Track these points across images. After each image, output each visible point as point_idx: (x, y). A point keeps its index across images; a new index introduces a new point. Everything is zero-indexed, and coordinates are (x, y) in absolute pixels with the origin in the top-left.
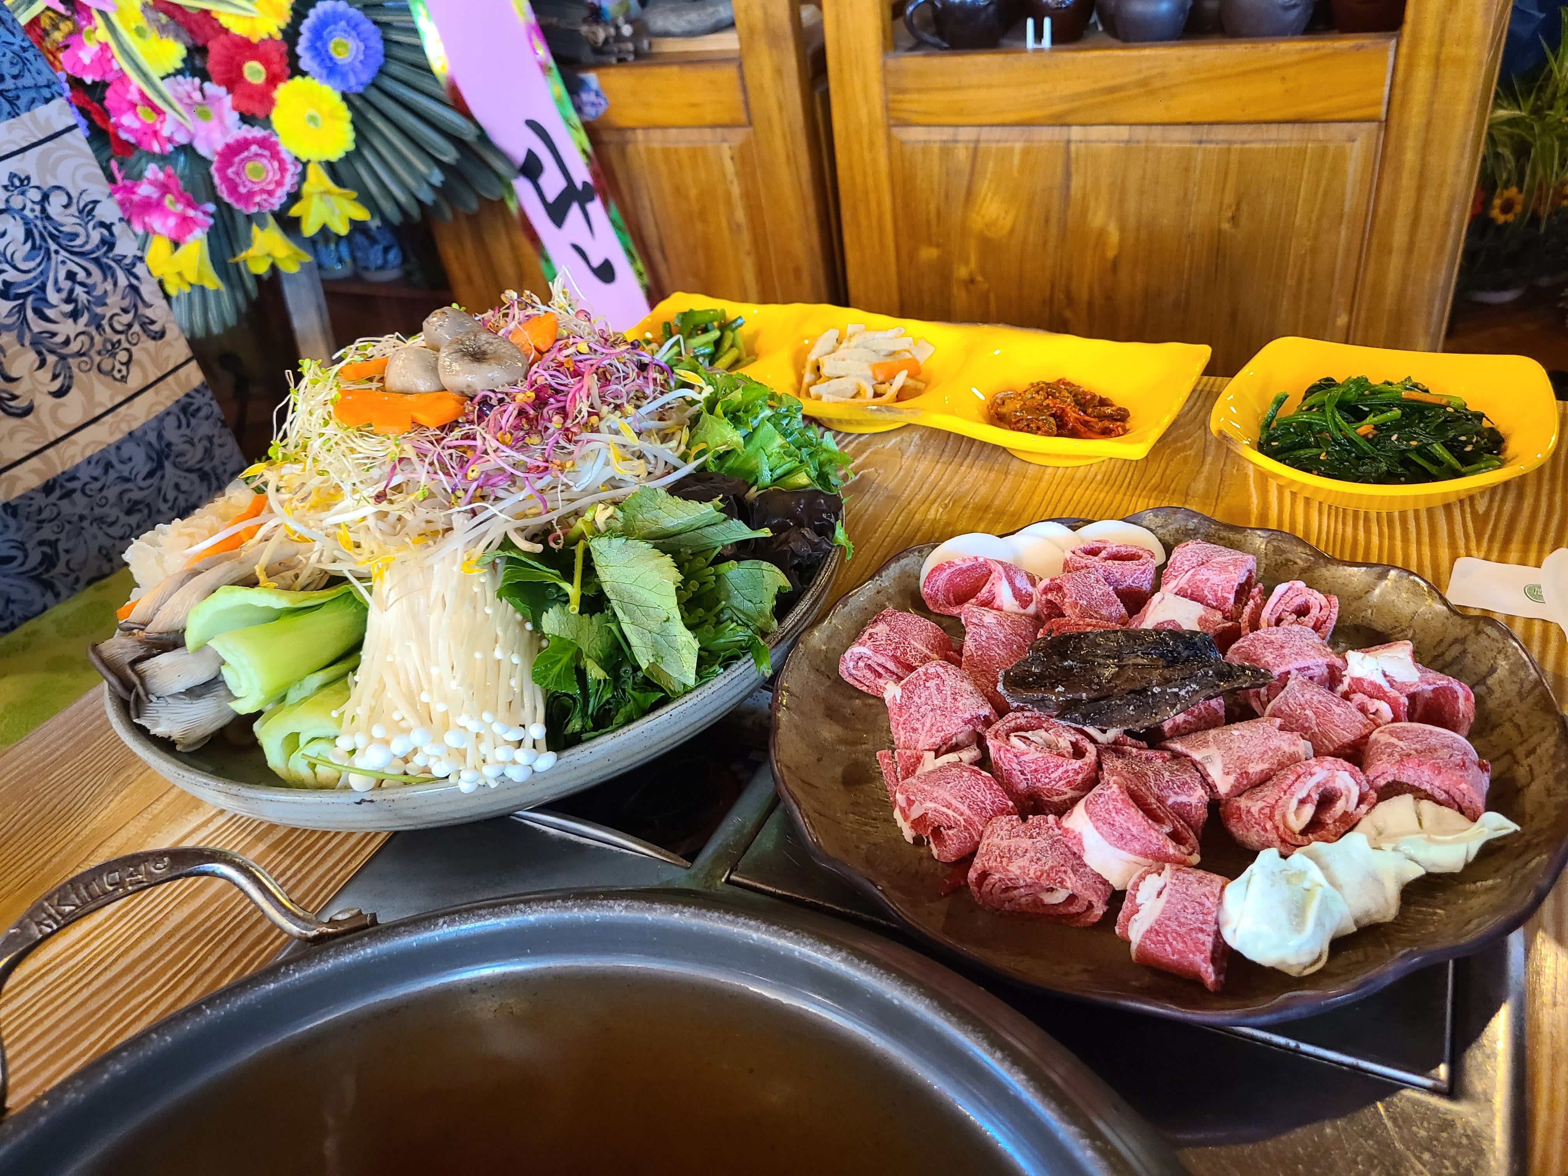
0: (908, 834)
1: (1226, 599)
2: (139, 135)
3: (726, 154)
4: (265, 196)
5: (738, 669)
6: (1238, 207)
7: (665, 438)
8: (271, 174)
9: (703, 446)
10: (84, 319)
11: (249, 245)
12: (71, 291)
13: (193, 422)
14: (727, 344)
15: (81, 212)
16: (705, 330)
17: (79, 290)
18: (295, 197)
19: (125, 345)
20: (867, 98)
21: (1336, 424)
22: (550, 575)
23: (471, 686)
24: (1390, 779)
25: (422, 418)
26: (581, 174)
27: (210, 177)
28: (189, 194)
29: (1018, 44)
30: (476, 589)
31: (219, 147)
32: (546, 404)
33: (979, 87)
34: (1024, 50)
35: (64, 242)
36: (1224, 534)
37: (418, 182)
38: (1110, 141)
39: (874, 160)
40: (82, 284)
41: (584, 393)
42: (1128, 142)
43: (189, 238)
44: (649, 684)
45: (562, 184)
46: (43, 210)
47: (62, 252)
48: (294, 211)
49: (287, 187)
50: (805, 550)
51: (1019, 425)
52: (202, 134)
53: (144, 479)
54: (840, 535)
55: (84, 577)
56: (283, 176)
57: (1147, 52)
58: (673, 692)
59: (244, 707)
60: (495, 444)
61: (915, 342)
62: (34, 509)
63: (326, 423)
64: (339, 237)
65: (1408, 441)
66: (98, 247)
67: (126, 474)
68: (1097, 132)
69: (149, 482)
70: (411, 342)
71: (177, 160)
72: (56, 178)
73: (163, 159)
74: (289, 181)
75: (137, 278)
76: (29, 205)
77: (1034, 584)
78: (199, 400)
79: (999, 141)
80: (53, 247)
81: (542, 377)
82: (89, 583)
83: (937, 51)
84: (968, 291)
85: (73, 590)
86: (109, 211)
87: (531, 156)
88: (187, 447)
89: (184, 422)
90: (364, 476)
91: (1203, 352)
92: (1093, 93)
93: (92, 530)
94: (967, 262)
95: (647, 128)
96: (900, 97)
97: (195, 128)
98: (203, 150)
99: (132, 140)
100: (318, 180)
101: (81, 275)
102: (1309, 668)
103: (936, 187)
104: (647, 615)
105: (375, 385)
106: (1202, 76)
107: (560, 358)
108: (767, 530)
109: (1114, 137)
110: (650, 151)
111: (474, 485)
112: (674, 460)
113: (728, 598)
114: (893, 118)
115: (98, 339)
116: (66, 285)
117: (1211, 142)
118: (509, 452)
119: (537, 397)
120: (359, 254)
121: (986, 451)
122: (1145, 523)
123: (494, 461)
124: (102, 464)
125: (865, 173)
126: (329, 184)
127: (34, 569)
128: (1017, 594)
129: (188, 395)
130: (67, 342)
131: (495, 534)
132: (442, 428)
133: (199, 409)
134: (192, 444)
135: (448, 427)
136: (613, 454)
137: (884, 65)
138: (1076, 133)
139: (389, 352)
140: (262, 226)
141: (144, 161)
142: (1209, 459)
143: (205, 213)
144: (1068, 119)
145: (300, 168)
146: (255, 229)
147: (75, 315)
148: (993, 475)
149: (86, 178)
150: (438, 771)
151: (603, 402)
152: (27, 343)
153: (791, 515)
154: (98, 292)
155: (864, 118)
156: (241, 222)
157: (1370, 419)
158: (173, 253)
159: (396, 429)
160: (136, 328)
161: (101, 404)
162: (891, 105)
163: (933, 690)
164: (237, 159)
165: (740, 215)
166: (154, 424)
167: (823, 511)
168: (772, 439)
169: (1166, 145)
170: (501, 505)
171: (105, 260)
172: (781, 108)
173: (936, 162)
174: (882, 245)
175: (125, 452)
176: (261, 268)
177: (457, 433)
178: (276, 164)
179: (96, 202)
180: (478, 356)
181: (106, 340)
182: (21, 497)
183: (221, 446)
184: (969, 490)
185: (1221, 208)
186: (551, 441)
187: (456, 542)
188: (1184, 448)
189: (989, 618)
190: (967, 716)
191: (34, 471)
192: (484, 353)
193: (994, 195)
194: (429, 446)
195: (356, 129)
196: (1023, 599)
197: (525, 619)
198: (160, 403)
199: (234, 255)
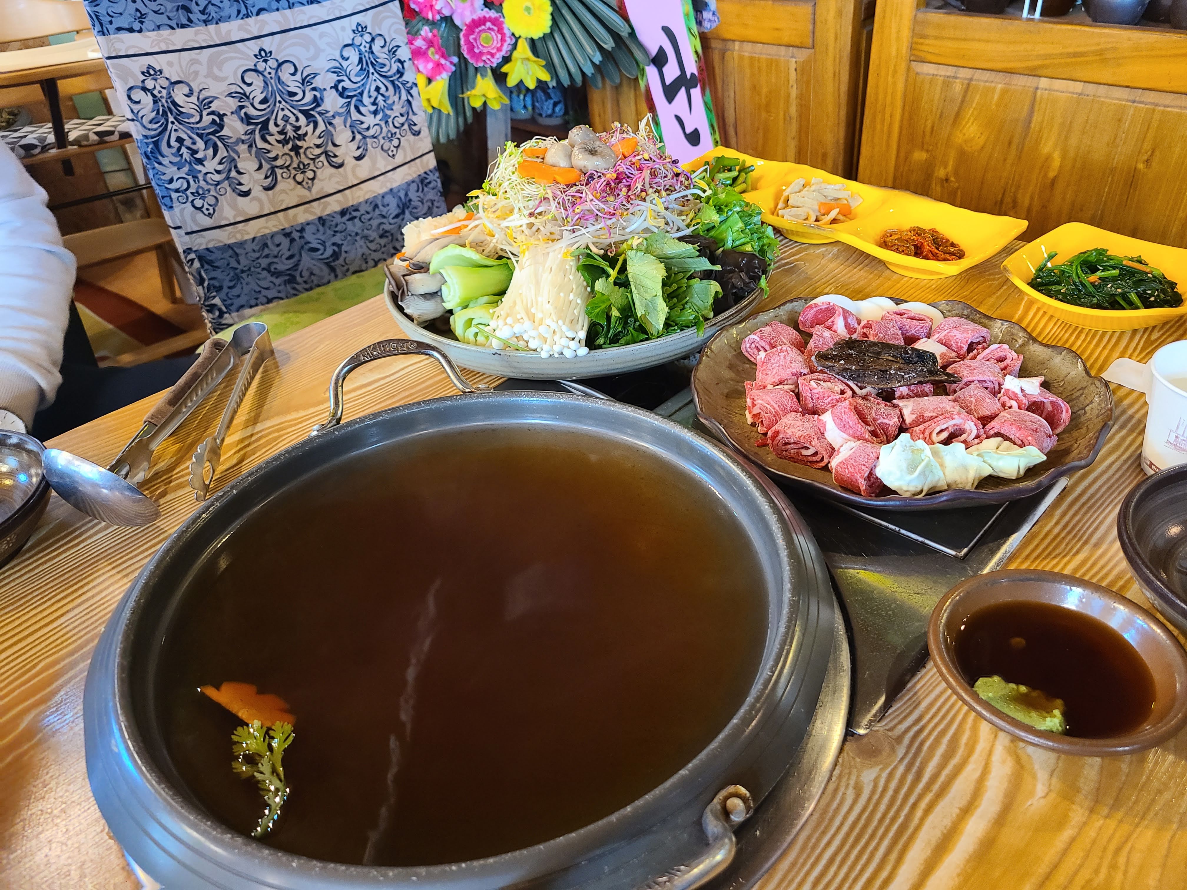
0: (750, 420)
1: (962, 347)
2: (421, 7)
3: (793, 66)
4: (489, 57)
5: (688, 332)
6: (1153, 152)
7: (680, 214)
8: (495, 42)
9: (698, 221)
10: (380, 116)
11: (473, 88)
12: (376, 98)
13: (426, 189)
14: (740, 180)
15: (389, 52)
16: (730, 170)
17: (380, 98)
18: (507, 60)
19: (398, 136)
20: (898, 38)
21: (1077, 273)
22: (604, 265)
23: (556, 308)
24: (996, 431)
25: (559, 179)
26: (691, 68)
27: (459, 39)
28: (443, 49)
29: (1018, 13)
30: (567, 267)
31: (468, 20)
32: (621, 182)
33: (979, 40)
34: (1020, 18)
35: (378, 68)
36: (983, 320)
37: (585, 60)
38: (1067, 92)
39: (894, 84)
40: (383, 95)
41: (641, 179)
42: (1080, 94)
43: (438, 78)
44: (642, 329)
45: (678, 73)
46: (370, 48)
47: (376, 74)
48: (505, 69)
49: (503, 53)
50: (739, 284)
51: (894, 248)
52: (459, 11)
53: (393, 218)
54: (763, 283)
55: (352, 269)
56: (502, 45)
57: (1106, 31)
58: (652, 335)
59: (448, 306)
60: (591, 197)
61: (852, 196)
62: (333, 223)
63: (513, 173)
64: (528, 89)
65: (1116, 288)
66: (395, 74)
67: (384, 213)
68: (1058, 84)
69: (395, 220)
70: (562, 142)
71: (440, 25)
72: (380, 29)
73: (433, 24)
74: (506, 48)
75: (412, 96)
76: (364, 43)
77: (859, 324)
78: (431, 177)
79: (986, 81)
80: (372, 70)
81: (622, 168)
82: (355, 272)
83: (955, 10)
84: (943, 187)
85: (345, 275)
86: (404, 53)
87: (661, 51)
88: (420, 204)
89: (421, 189)
90: (526, 204)
91: (1024, 224)
92: (1061, 55)
93: (360, 242)
94: (945, 168)
95: (742, 41)
96: (921, 41)
97: (456, 6)
98: (458, 22)
99: (417, 10)
100: (523, 50)
101: (383, 90)
102: (985, 381)
103: (934, 109)
104: (646, 292)
105: (539, 160)
106: (1144, 53)
107: (634, 160)
108: (719, 266)
109: (1071, 90)
110: (741, 58)
111: (577, 217)
112: (682, 225)
113: (691, 297)
114: (914, 55)
115: (385, 130)
116: (374, 94)
117: (1141, 103)
118: (598, 202)
119: (617, 178)
120: (537, 104)
121: (874, 263)
122: (940, 308)
123: (589, 206)
124: (373, 205)
125: (886, 93)
126: (530, 54)
127: (327, 258)
128: (847, 325)
129: (425, 173)
130: (368, 129)
131: (583, 242)
132: (568, 186)
133: (430, 183)
134: (423, 203)
135: (570, 186)
136: (648, 214)
137: (916, 15)
138: (1044, 82)
139: (549, 146)
140: (483, 76)
141: (420, 23)
142: (1005, 287)
143: (451, 63)
144: (1039, 73)
145: (514, 40)
146: (479, 76)
147: (375, 113)
148: (871, 276)
149: (396, 31)
150: (532, 345)
151: (651, 187)
152: (348, 126)
153: (737, 266)
154: (390, 102)
155: (894, 53)
156: (471, 71)
157: (1099, 274)
158: (426, 86)
159: (545, 181)
160: (406, 127)
161: (379, 169)
162: (914, 46)
163: (782, 358)
164: (477, 30)
165: (793, 111)
166: (405, 187)
167: (756, 268)
168: (737, 223)
169: (1107, 100)
170: (588, 230)
171: (396, 82)
172: (836, 39)
173: (938, 90)
174: (888, 145)
175: (386, 200)
176: (477, 104)
177: (574, 189)
178: (500, 36)
179: (399, 47)
180: (593, 152)
181: (389, 131)
182: (328, 215)
183: (437, 207)
184: (852, 282)
185: (1139, 152)
186: (619, 201)
187: (562, 245)
188: (994, 280)
189: (827, 334)
190: (794, 371)
191: (338, 201)
192: (596, 151)
193: (975, 119)
194: (559, 193)
195: (553, 19)
196: (851, 330)
197: (588, 285)
198: (410, 175)
199: (463, 93)
